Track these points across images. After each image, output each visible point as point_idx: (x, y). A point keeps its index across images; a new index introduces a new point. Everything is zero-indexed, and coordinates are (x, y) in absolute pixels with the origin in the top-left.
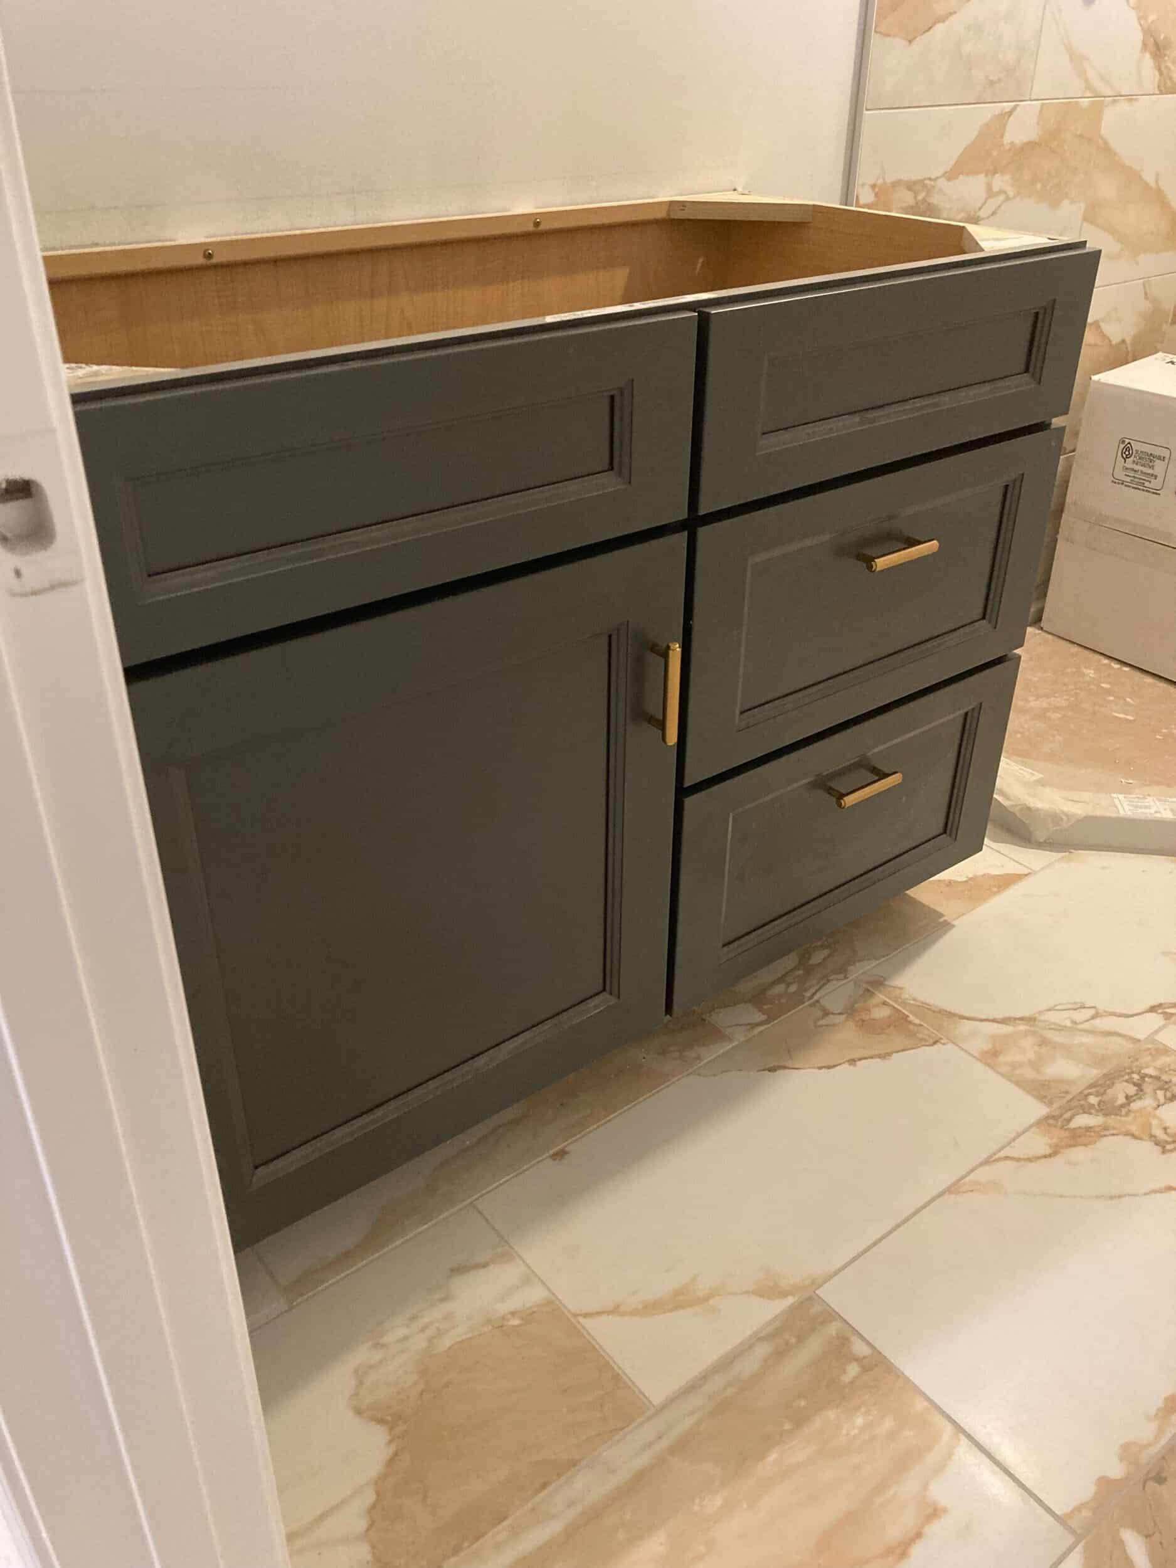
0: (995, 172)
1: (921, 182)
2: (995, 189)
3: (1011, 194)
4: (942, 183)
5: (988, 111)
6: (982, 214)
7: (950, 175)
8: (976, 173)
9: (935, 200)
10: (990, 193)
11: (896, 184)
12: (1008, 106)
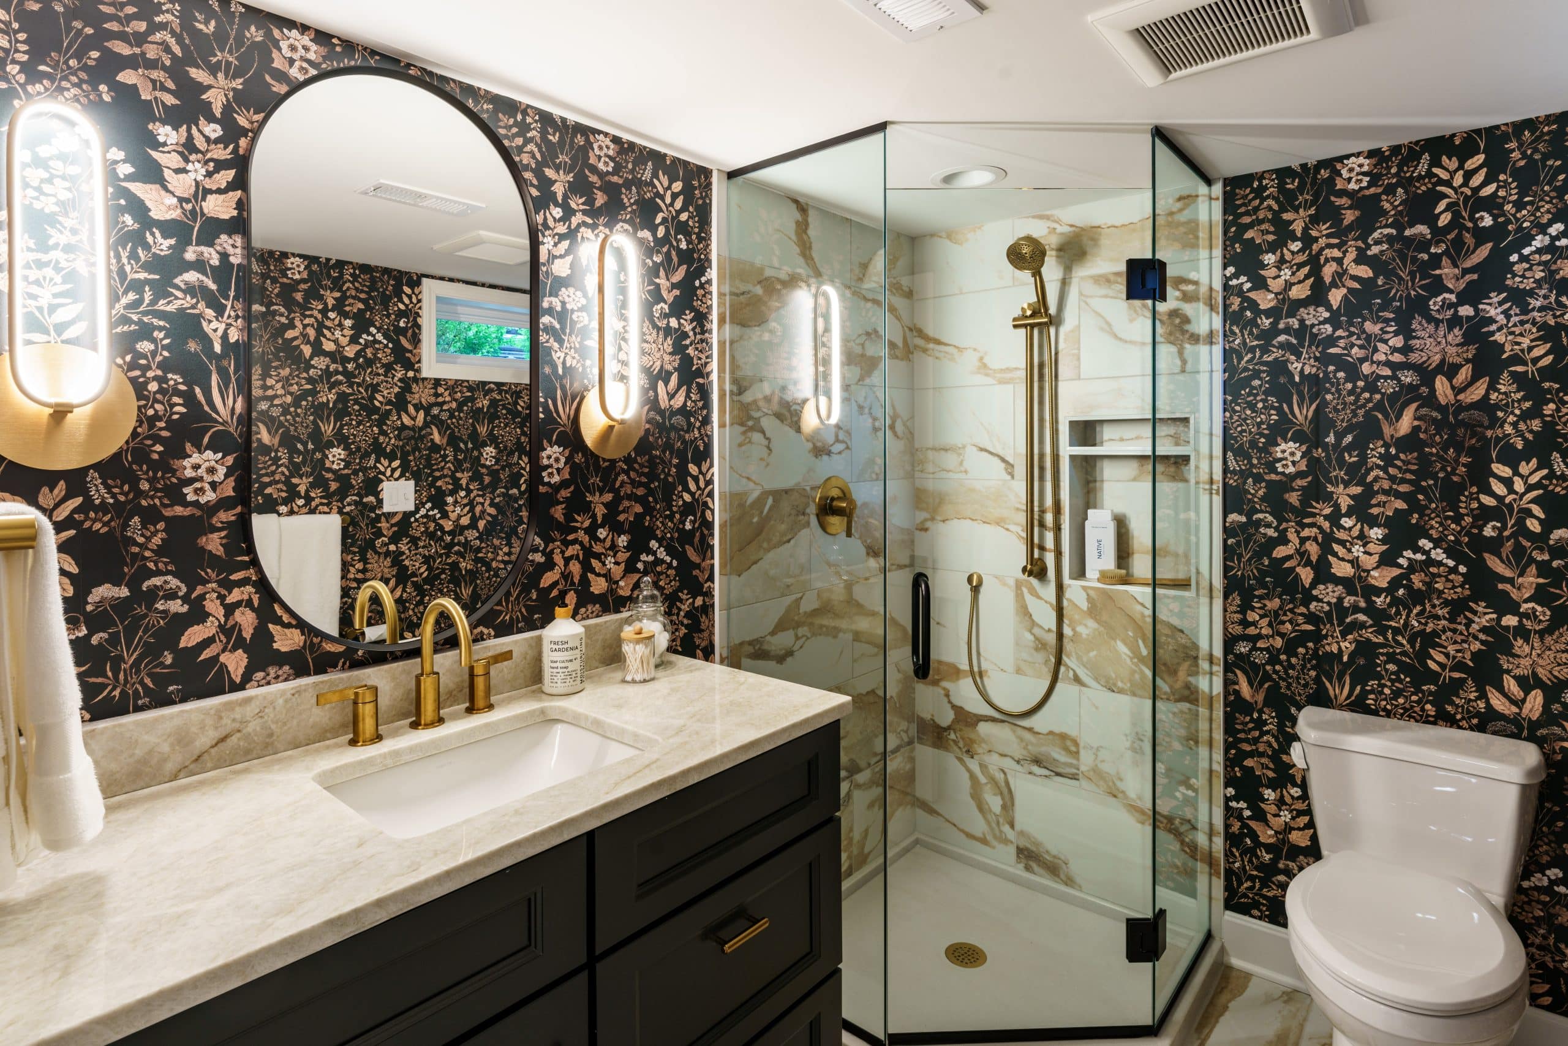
0: (798, 627)
1: (757, 640)
2: (800, 635)
3: (809, 635)
4: (769, 638)
5: (788, 600)
6: (795, 648)
7: (773, 633)
8: (788, 629)
9: (766, 647)
10: (797, 638)
11: (742, 644)
12: (800, 595)
